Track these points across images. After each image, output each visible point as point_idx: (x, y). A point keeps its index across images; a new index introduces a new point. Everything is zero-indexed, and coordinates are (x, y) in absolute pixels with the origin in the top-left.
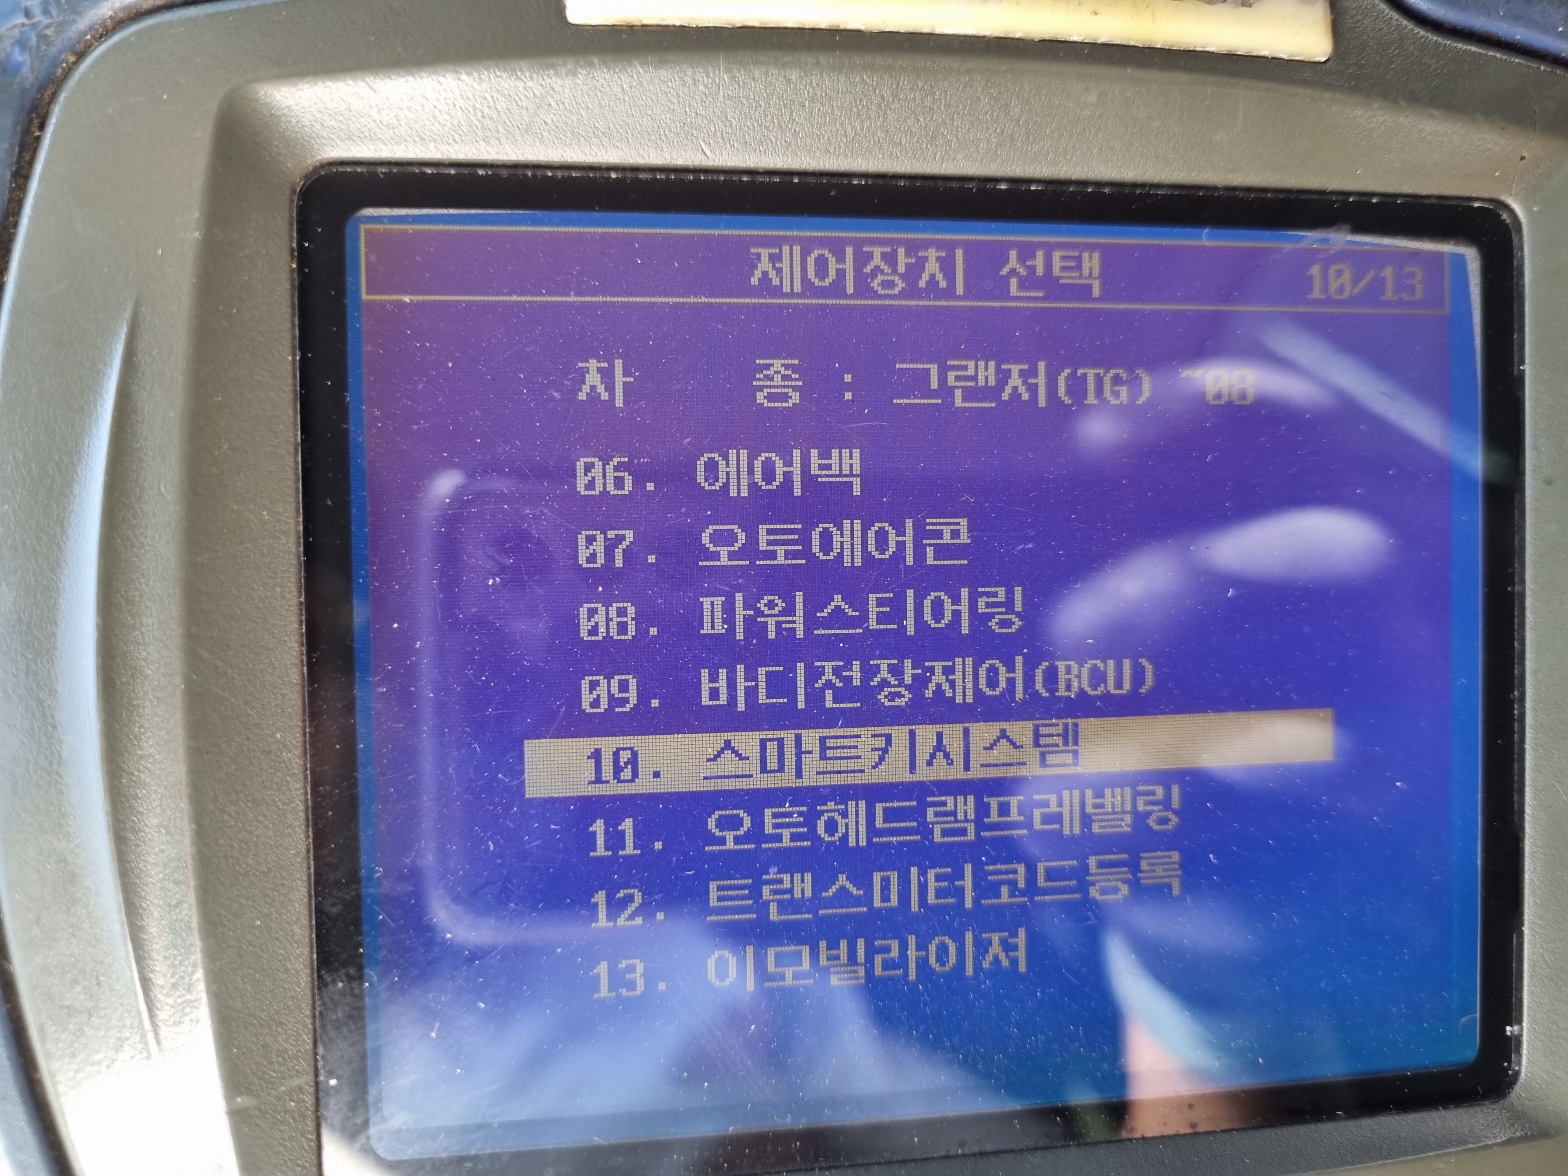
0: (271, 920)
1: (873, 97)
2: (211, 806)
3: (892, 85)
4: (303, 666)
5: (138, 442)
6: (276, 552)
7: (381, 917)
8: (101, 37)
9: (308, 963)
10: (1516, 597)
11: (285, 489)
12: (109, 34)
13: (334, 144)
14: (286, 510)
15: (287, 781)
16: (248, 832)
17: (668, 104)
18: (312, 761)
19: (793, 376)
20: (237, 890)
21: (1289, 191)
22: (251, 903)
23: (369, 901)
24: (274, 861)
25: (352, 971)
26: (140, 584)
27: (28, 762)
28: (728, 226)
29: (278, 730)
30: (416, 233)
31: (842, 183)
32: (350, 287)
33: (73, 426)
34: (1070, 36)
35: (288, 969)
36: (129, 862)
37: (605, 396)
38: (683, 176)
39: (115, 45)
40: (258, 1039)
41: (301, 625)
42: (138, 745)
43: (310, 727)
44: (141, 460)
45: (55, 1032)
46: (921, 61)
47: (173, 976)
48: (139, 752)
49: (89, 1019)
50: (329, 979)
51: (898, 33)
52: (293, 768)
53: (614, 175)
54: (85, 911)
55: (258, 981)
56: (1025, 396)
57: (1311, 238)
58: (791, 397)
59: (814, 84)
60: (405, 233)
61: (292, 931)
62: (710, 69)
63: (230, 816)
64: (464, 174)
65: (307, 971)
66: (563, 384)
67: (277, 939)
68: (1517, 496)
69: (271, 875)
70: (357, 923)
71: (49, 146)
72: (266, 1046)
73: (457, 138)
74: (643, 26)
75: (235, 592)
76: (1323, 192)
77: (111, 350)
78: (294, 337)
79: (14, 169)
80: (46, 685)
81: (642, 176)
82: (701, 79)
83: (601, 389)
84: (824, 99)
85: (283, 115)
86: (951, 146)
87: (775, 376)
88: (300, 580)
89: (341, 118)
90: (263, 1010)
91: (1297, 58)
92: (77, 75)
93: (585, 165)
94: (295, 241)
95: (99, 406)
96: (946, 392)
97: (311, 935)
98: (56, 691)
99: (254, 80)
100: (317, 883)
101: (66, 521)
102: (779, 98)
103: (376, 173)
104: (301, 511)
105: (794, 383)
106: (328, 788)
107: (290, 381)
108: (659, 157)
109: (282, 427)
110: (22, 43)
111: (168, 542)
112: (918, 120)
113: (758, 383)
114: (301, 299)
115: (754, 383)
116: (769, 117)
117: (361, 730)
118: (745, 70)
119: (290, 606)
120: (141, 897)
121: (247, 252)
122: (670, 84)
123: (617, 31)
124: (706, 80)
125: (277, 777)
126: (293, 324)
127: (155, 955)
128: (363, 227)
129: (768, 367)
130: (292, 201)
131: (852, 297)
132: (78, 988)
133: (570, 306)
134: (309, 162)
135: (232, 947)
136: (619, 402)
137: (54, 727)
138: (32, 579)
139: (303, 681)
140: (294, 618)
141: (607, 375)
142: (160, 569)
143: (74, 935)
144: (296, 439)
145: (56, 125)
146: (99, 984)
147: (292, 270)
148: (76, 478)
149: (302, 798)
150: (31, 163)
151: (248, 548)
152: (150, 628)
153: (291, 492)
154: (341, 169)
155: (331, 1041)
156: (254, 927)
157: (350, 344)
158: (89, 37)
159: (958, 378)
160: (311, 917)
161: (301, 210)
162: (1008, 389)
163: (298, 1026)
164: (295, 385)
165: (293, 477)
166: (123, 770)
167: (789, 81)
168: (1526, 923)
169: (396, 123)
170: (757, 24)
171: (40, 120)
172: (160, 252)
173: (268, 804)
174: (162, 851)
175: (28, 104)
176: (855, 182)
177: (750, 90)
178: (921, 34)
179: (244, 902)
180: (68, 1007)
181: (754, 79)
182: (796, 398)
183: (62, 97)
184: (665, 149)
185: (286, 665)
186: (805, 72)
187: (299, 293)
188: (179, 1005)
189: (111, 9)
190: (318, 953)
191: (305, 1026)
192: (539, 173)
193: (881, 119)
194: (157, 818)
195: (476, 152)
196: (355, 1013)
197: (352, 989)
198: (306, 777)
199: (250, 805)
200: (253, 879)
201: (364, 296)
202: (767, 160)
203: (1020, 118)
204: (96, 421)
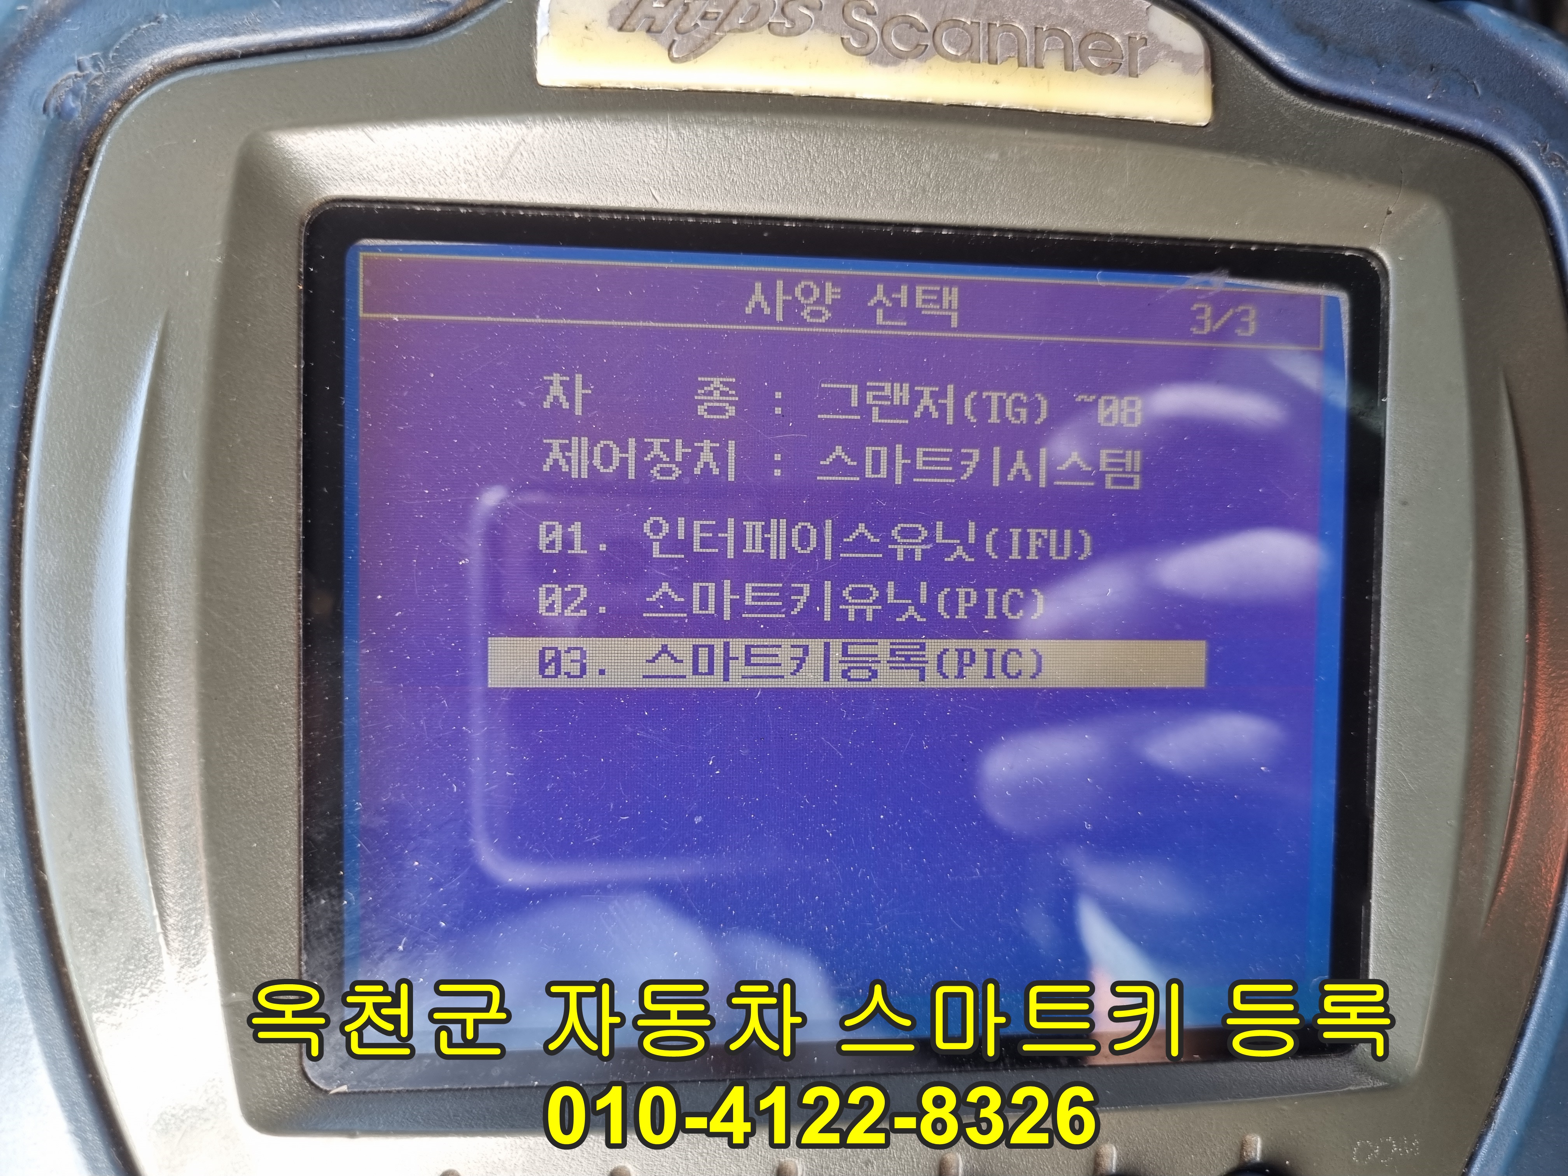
0: (265, 843)
1: (801, 153)
2: (218, 744)
3: (817, 142)
4: (299, 628)
5: (165, 434)
6: (279, 531)
7: (359, 845)
8: (141, 88)
9: (296, 881)
10: (1373, 604)
11: (289, 478)
12: (149, 85)
13: (337, 184)
14: (289, 496)
15: (283, 726)
16: (248, 767)
17: (623, 155)
18: (304, 710)
19: (730, 392)
20: (238, 817)
21: (1174, 239)
22: (249, 828)
23: (349, 831)
24: (269, 794)
25: (333, 890)
26: (164, 554)
27: (65, 701)
28: (676, 261)
29: (277, 683)
30: (405, 261)
31: (775, 225)
32: (348, 307)
33: (111, 419)
34: (975, 102)
35: (278, 886)
36: (148, 789)
37: (566, 405)
38: (637, 217)
39: (152, 95)
40: (251, 944)
41: (299, 594)
42: (158, 690)
43: (304, 681)
44: (167, 449)
45: (81, 931)
46: (842, 122)
47: (181, 887)
48: (159, 696)
49: (110, 922)
50: (314, 897)
51: (823, 97)
52: (289, 715)
53: (577, 215)
54: (109, 829)
55: (254, 894)
56: (935, 415)
57: (1194, 282)
58: (727, 411)
59: (749, 141)
60: (396, 261)
61: (283, 853)
62: (659, 127)
63: (234, 754)
64: (448, 212)
65: (295, 888)
66: (528, 393)
67: (270, 860)
68: (1376, 515)
69: (267, 805)
70: (339, 849)
71: (96, 181)
72: (258, 950)
73: (442, 181)
74: (602, 88)
75: (244, 564)
76: (1205, 241)
77: (145, 356)
78: (299, 348)
79: (66, 199)
80: (82, 637)
81: (601, 216)
82: (651, 135)
83: (563, 399)
84: (758, 153)
85: (295, 158)
86: (869, 195)
87: (715, 391)
88: (299, 556)
89: (343, 162)
90: (257, 920)
91: (1179, 123)
92: (120, 121)
93: (552, 206)
94: (302, 266)
95: (133, 403)
96: (864, 409)
97: (299, 858)
98: (91, 643)
99: (271, 128)
100: (306, 814)
101: (103, 499)
102: (719, 152)
103: (373, 209)
104: (302, 497)
105: (730, 399)
106: (317, 733)
107: (295, 385)
108: (616, 200)
109: (287, 424)
110: (75, 93)
111: (188, 519)
112: (841, 173)
113: (699, 398)
114: (306, 317)
115: (696, 397)
116: (711, 168)
117: (348, 686)
118: (689, 128)
119: (290, 577)
120: (157, 819)
121: (261, 275)
122: (625, 139)
123: (579, 92)
124: (655, 135)
125: (275, 722)
126: (299, 337)
127: (166, 869)
128: (362, 254)
129: (708, 384)
130: (300, 232)
131: (781, 324)
132: (101, 895)
133: (537, 327)
134: (316, 199)
135: (232, 864)
136: (578, 411)
137: (88, 673)
138: (73, 548)
139: (299, 642)
140: (294, 588)
141: (569, 388)
142: (180, 541)
143: (99, 850)
144: (299, 435)
145: (102, 162)
146: (119, 892)
147: (300, 291)
148: (112, 462)
149: (295, 741)
150: (81, 194)
151: (255, 527)
152: (171, 592)
153: (293, 480)
154: (342, 205)
155: (313, 949)
156: (251, 848)
157: (347, 356)
158: (132, 87)
159: (875, 398)
160: (300, 842)
161: (308, 240)
162: (920, 408)
163: (285, 935)
164: (299, 389)
165: (296, 468)
166: (145, 710)
167: (727, 138)
168: (1373, 896)
169: (390, 167)
170: (700, 88)
171: (89, 158)
172: (187, 273)
173: (266, 744)
174: (175, 780)
175: (79, 144)
176: (787, 225)
177: (694, 144)
178: (844, 98)
179: (244, 827)
180: (92, 911)
181: (697, 135)
182: (732, 411)
183: (108, 139)
184: (620, 194)
185: (284, 627)
186: (742, 131)
187: (305, 311)
188: (185, 912)
189: (151, 64)
190: (305, 874)
191: (292, 935)
192: (513, 212)
193: (808, 172)
194: (172, 752)
195: (458, 193)
196: (335, 926)
197: (333, 906)
198: (299, 724)
199: (251, 744)
200: (251, 807)
201: (362, 314)
202: (709, 204)
203: (930, 172)
204: (130, 415)
